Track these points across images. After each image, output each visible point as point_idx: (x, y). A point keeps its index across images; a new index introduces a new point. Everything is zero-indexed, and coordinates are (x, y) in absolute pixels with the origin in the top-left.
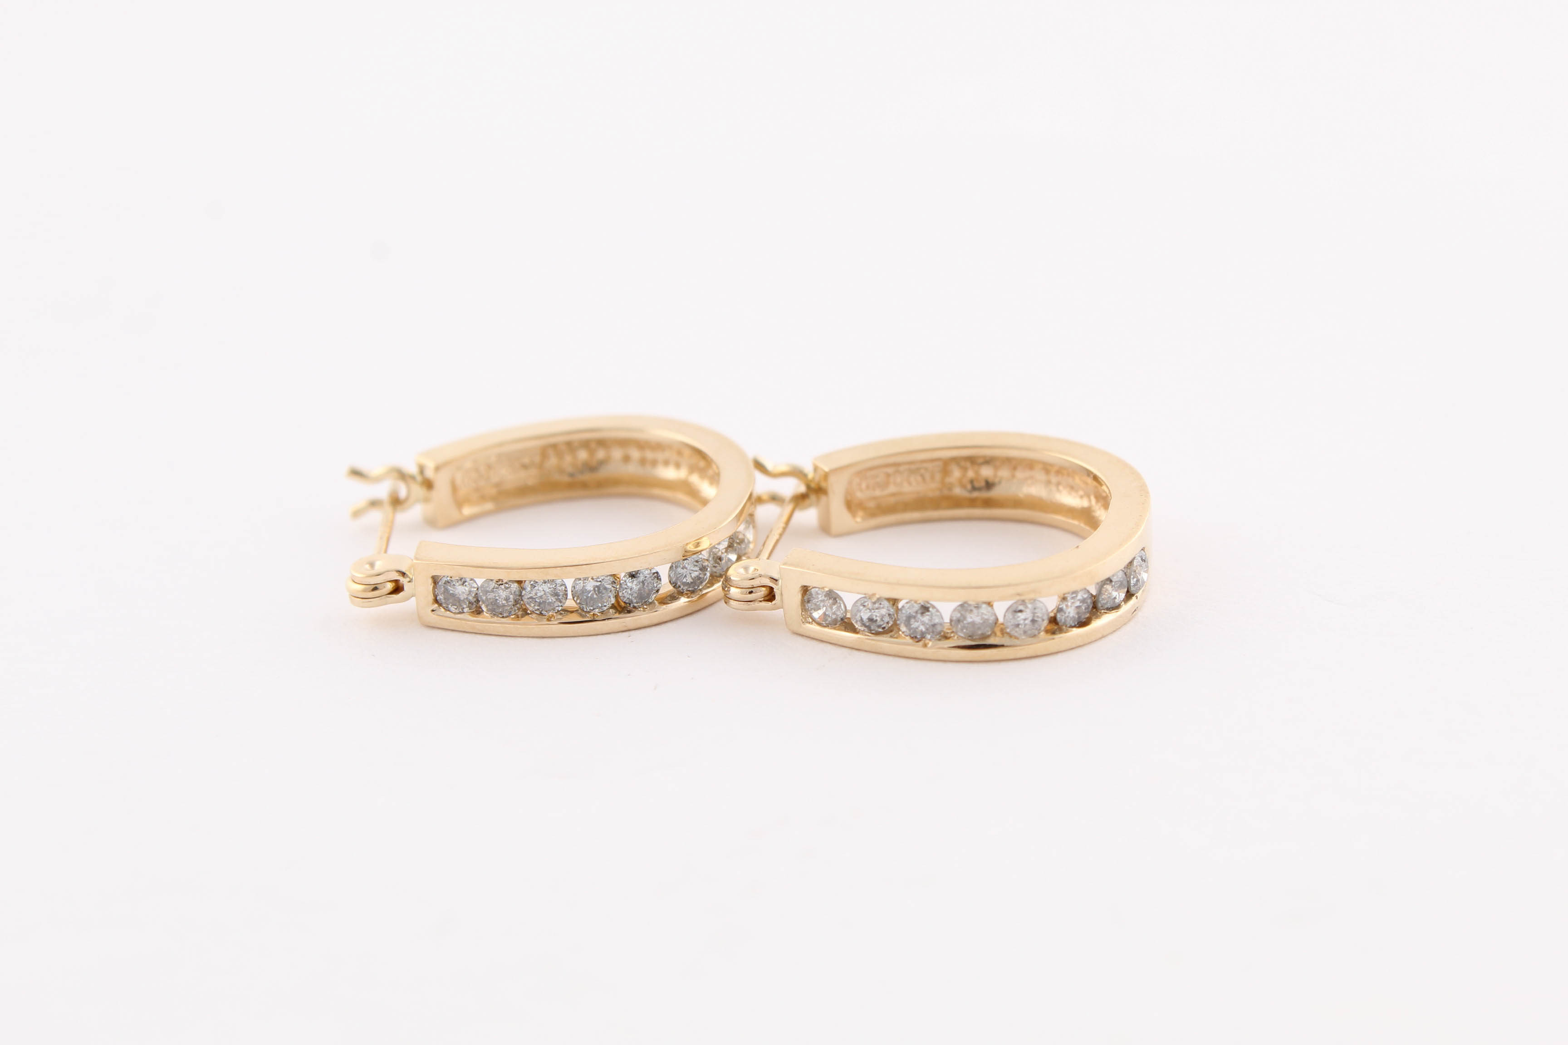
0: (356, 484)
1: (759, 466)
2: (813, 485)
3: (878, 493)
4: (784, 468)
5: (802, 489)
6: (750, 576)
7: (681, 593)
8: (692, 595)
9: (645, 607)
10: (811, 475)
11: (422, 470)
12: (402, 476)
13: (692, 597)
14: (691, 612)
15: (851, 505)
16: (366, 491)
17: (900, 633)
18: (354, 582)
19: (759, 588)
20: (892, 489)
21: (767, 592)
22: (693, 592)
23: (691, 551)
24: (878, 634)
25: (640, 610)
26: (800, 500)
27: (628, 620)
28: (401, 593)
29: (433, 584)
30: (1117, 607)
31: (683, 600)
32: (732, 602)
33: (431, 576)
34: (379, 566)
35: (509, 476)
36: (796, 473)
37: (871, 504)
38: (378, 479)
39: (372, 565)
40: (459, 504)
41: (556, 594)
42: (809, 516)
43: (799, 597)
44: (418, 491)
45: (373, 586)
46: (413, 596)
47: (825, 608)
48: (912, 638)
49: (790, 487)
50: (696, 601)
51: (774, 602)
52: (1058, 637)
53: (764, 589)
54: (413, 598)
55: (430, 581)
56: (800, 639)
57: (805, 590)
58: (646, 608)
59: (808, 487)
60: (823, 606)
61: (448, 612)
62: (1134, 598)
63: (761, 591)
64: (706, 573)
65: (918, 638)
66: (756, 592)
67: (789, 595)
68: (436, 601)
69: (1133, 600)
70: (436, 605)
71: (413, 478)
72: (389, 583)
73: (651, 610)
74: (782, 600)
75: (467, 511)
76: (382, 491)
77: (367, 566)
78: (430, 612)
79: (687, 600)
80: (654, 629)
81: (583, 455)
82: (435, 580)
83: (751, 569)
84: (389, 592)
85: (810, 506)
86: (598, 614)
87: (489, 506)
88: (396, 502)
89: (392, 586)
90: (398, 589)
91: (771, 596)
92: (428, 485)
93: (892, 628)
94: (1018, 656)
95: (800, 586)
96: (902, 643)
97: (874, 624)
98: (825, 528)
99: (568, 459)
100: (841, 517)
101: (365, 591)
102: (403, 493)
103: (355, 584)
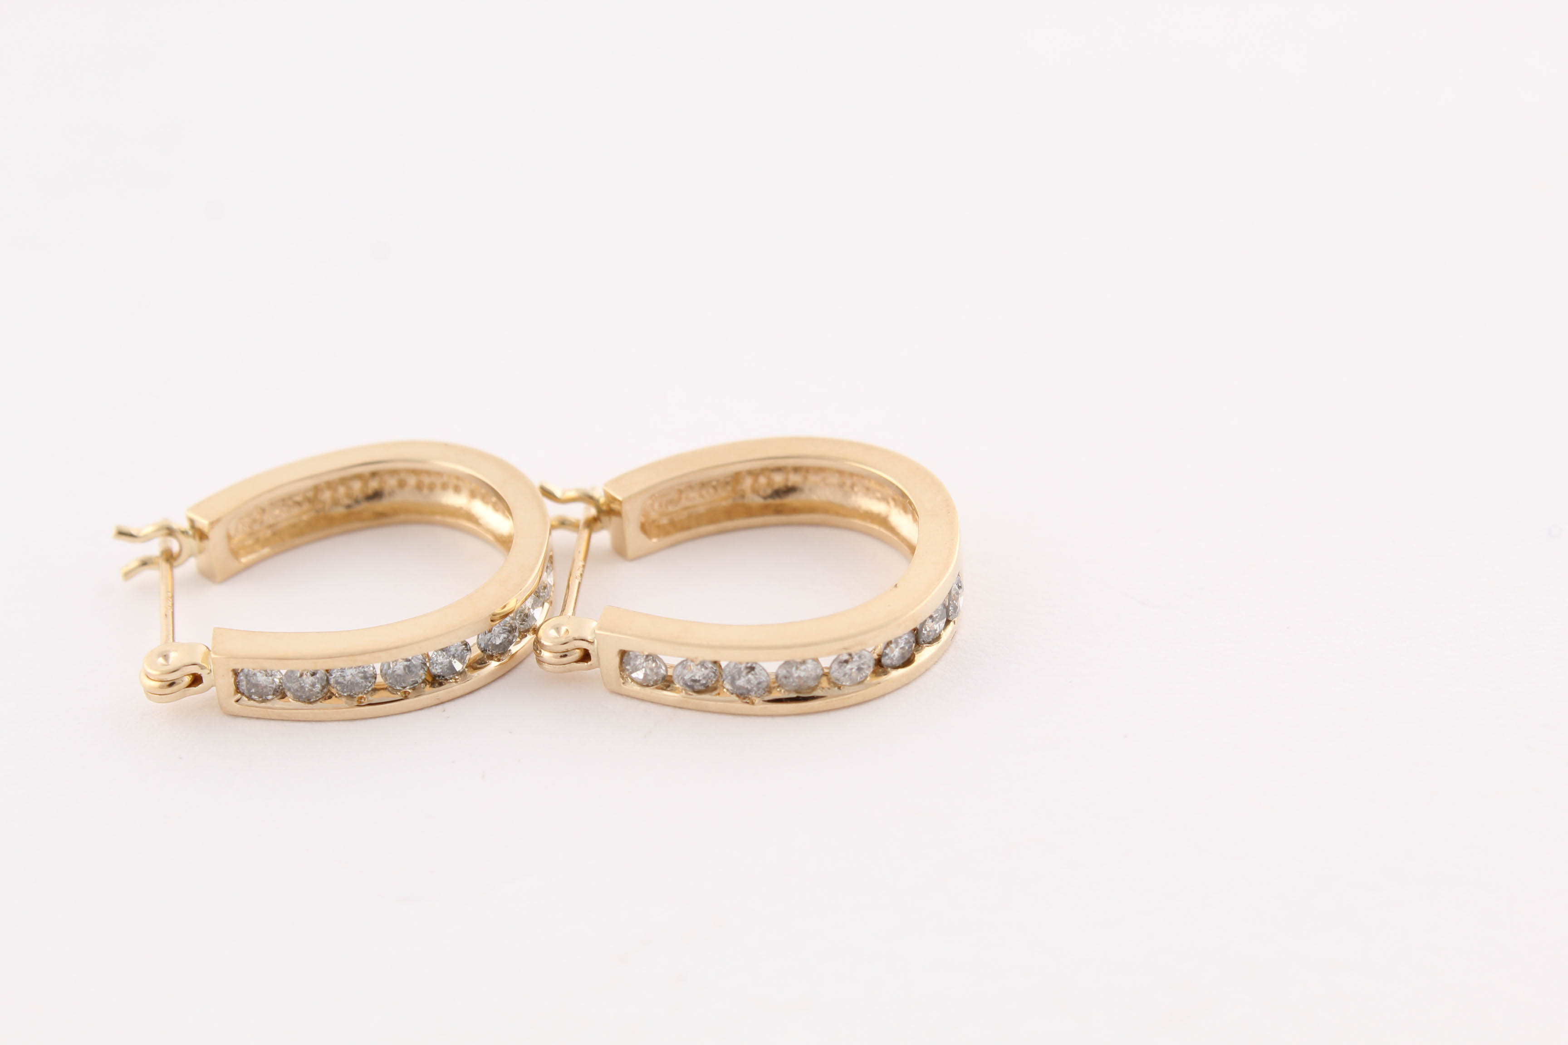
0: (124, 544)
1: (548, 493)
2: (604, 508)
3: (671, 509)
4: (572, 494)
5: (593, 512)
6: (563, 640)
7: (491, 657)
8: (501, 658)
9: (457, 677)
10: (602, 500)
11: (192, 522)
12: (170, 532)
13: (502, 660)
14: (502, 674)
15: (644, 528)
16: (137, 551)
17: (725, 690)
18: (148, 677)
19: (573, 651)
20: (684, 503)
21: (582, 653)
22: (502, 654)
23: (499, 614)
24: (699, 692)
25: (451, 682)
26: (592, 524)
27: (441, 693)
28: (200, 685)
29: (234, 676)
30: (937, 638)
31: (493, 664)
32: (546, 666)
33: (231, 669)
34: (175, 659)
35: (282, 516)
36: (588, 498)
37: (664, 521)
38: (147, 538)
39: (166, 657)
40: (235, 554)
41: (365, 678)
42: (603, 538)
43: (617, 660)
44: (191, 543)
45: (168, 683)
46: (212, 686)
47: (644, 669)
48: (738, 696)
49: (581, 512)
50: (507, 662)
51: (589, 663)
52: (884, 678)
53: (578, 651)
54: (213, 687)
55: (231, 674)
56: (619, 698)
57: (623, 654)
58: (458, 679)
59: (600, 511)
60: (643, 667)
61: (252, 701)
62: (952, 623)
63: (575, 653)
64: (515, 634)
65: (743, 695)
66: (571, 655)
67: (605, 657)
68: (238, 690)
69: (951, 626)
70: (239, 695)
71: (184, 533)
72: (187, 676)
73: (463, 680)
74: (598, 661)
75: (244, 560)
76: (154, 549)
77: (161, 660)
78: (235, 704)
79: (498, 663)
80: (467, 698)
81: (357, 486)
82: (236, 673)
83: (563, 629)
84: (187, 685)
85: (602, 528)
86: (409, 691)
87: (266, 551)
88: (170, 557)
89: (190, 679)
90: (196, 680)
91: (586, 656)
92: (202, 536)
93: (715, 685)
94: (846, 704)
95: (618, 650)
96: (725, 699)
97: (698, 684)
98: (620, 550)
99: (342, 490)
100: (635, 539)
101: (161, 687)
102: (175, 546)
103: (151, 681)
